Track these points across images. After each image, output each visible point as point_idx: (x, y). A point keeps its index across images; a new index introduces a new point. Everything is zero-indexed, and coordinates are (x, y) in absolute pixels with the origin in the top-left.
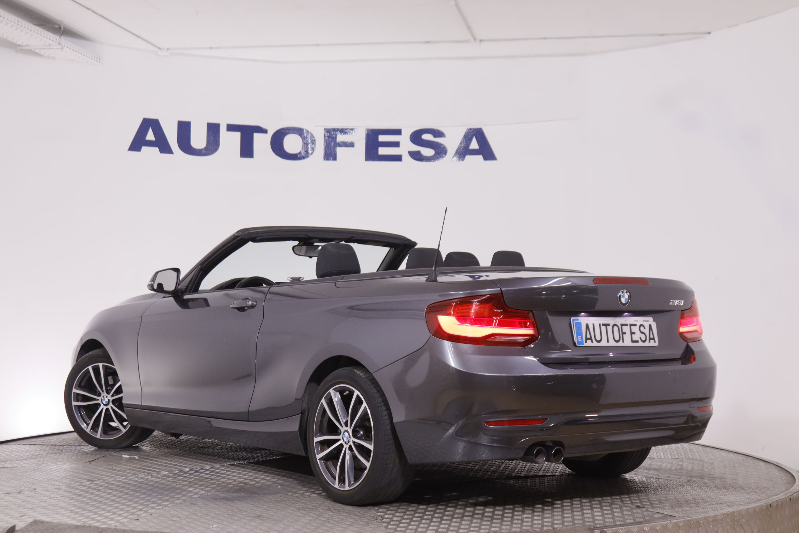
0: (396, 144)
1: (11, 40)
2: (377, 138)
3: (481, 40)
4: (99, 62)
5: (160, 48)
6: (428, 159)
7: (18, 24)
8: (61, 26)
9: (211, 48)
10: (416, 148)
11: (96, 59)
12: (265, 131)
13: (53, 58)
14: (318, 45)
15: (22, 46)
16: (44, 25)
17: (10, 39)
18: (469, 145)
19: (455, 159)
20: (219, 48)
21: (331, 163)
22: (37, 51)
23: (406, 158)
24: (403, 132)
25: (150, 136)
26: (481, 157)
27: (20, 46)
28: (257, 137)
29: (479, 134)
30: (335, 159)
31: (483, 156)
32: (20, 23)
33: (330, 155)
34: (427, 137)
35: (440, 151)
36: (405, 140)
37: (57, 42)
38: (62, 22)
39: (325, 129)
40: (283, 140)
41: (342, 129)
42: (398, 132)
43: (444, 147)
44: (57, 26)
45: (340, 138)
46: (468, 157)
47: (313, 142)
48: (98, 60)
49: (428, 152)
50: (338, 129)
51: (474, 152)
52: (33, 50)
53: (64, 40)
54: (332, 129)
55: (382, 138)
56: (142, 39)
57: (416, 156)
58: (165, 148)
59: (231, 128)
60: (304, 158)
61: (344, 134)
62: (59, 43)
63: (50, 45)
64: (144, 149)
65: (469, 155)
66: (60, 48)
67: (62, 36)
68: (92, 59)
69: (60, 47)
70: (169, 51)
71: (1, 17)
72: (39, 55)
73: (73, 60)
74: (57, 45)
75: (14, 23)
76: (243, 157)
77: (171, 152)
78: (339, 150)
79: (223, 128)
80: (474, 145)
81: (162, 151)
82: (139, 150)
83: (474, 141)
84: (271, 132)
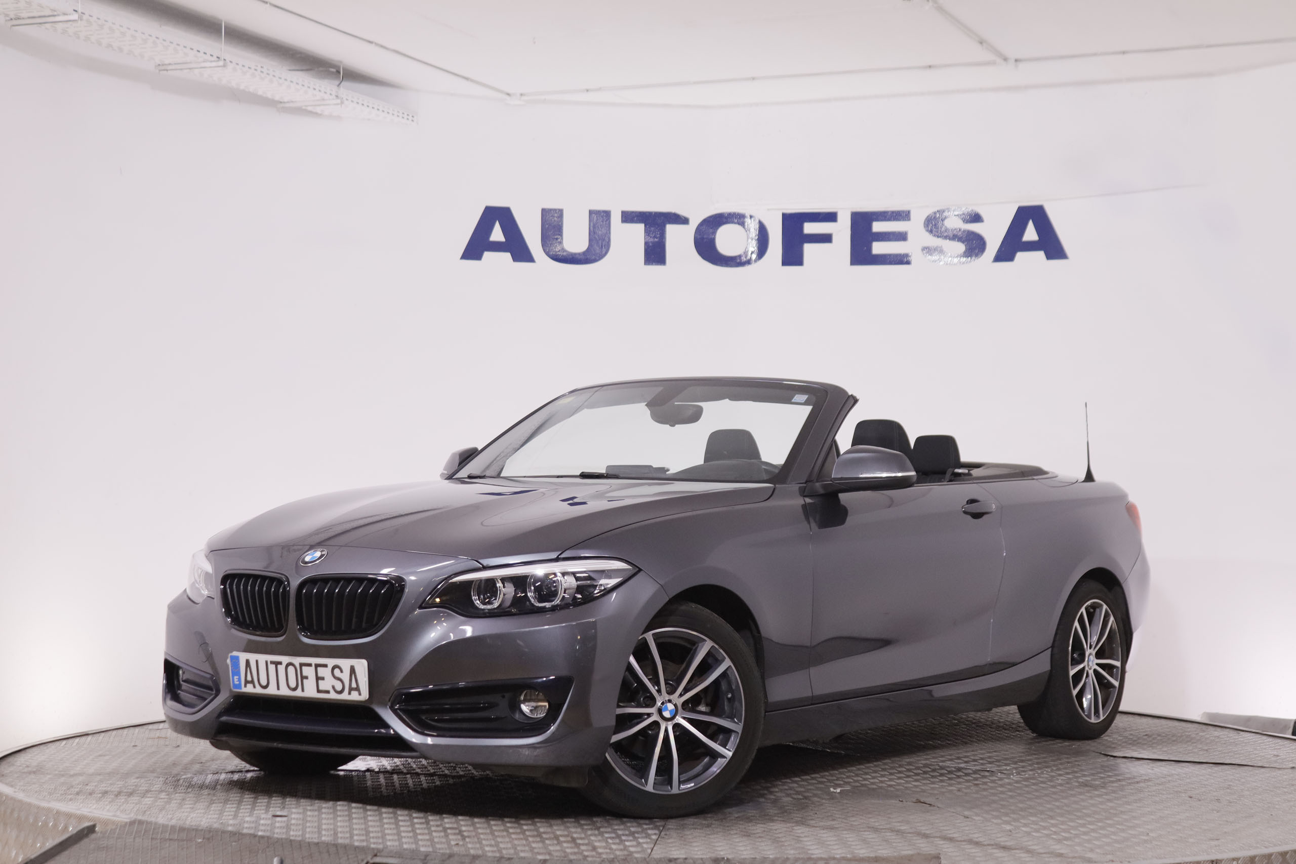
0: (901, 237)
1: (264, 95)
2: (871, 227)
3: (1015, 61)
4: (412, 121)
5: (508, 94)
7: (262, 72)
8: (339, 67)
9: (587, 91)
10: (933, 241)
11: (405, 116)
12: (684, 221)
15: (284, 102)
16: (310, 70)
17: (260, 93)
20: (600, 89)
21: (793, 269)
22: (310, 108)
23: (918, 258)
25: (497, 235)
26: (1041, 254)
27: (281, 102)
28: (671, 230)
30: (800, 263)
31: (1045, 253)
32: (265, 70)
33: (793, 256)
34: (951, 223)
35: (974, 245)
36: (916, 228)
37: (334, 93)
38: (341, 62)
39: (784, 215)
40: (714, 233)
43: (982, 239)
44: (334, 70)
45: (810, 228)
46: (1020, 256)
48: (410, 118)
49: (953, 248)
51: (1031, 247)
52: (304, 108)
53: (348, 90)
55: (878, 227)
58: (521, 254)
59: (629, 217)
60: (748, 262)
62: (337, 96)
63: (324, 100)
64: (487, 255)
66: (338, 104)
67: (343, 83)
68: (398, 116)
69: (339, 101)
70: (524, 98)
71: (231, 62)
72: (316, 114)
73: (369, 120)
74: (333, 99)
75: (256, 70)
76: (649, 264)
77: (529, 258)
78: (809, 249)
79: (616, 218)
80: (1031, 234)
81: (516, 258)
82: (478, 257)
83: (1031, 227)
84: (694, 223)
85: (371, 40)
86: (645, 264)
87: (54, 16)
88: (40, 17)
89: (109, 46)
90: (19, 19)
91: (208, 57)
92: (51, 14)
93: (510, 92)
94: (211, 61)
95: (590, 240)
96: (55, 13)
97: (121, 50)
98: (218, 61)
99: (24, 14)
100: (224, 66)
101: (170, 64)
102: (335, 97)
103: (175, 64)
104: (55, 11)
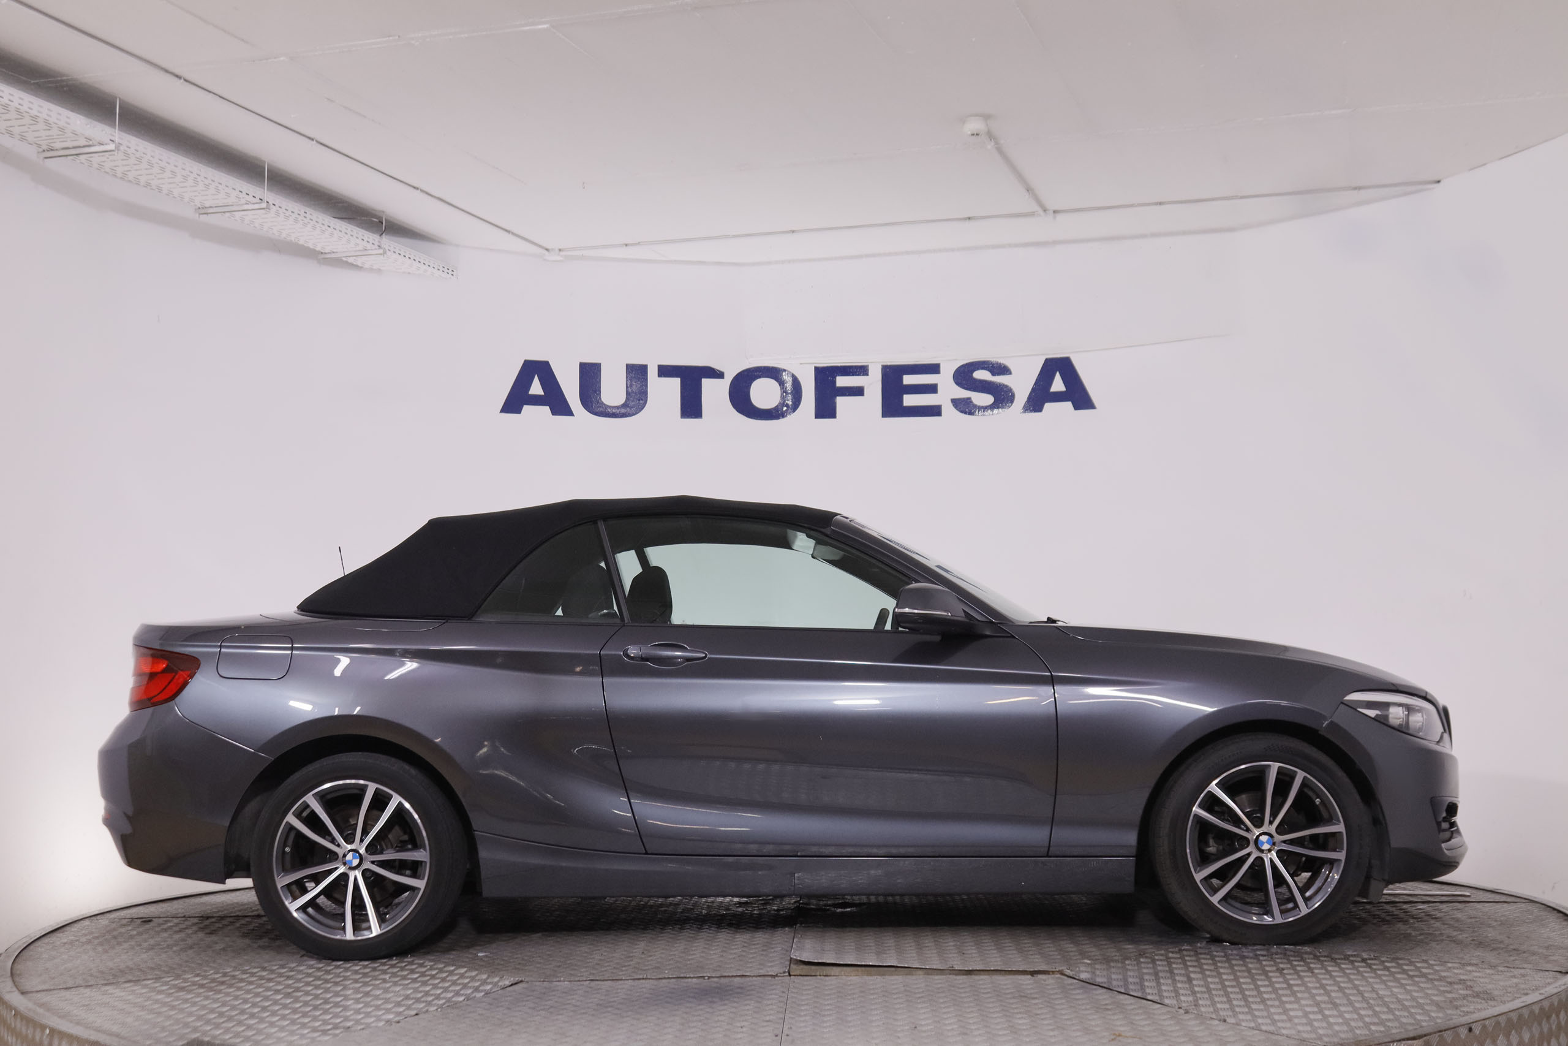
0: (932, 389)
1: (306, 245)
2: (901, 380)
3: (1055, 212)
4: (452, 275)
5: (547, 250)
6: (986, 408)
7: (305, 217)
8: (382, 218)
9: (626, 245)
10: (963, 393)
11: (445, 270)
12: (719, 375)
13: (379, 271)
14: (793, 232)
15: (325, 253)
16: (353, 218)
17: (301, 242)
20: (639, 243)
21: (826, 422)
22: (351, 260)
23: (948, 409)
25: (536, 388)
26: (1068, 405)
27: (322, 253)
28: (706, 383)
30: (832, 414)
31: (1073, 403)
32: (308, 215)
33: (825, 409)
34: (981, 375)
35: (1002, 397)
36: (945, 381)
37: (377, 243)
38: (383, 212)
39: (816, 369)
42: (934, 369)
43: (1010, 390)
44: (375, 220)
45: (842, 381)
46: (1048, 406)
48: (450, 272)
49: (983, 399)
51: (1058, 397)
52: (344, 259)
53: (387, 241)
55: (908, 380)
56: (513, 234)
57: (964, 407)
58: (560, 406)
59: (665, 371)
60: (783, 415)
62: (379, 246)
63: (364, 249)
64: (526, 408)
66: (380, 254)
67: (384, 234)
68: (439, 269)
69: (381, 251)
70: (562, 253)
71: (274, 205)
72: (357, 266)
73: (409, 273)
74: (376, 249)
75: (299, 214)
76: (685, 418)
77: (570, 413)
78: (841, 402)
79: (653, 372)
80: (1058, 385)
81: (555, 412)
82: (518, 411)
83: (1058, 378)
84: (729, 377)
85: (415, 185)
86: (681, 417)
87: (89, 146)
88: (74, 148)
89: (148, 185)
90: (52, 150)
91: (250, 198)
92: (87, 144)
93: (548, 247)
94: (254, 204)
95: (628, 393)
96: (91, 143)
97: (160, 189)
98: (260, 203)
99: (58, 145)
100: (268, 208)
101: (211, 207)
102: (377, 247)
103: (216, 207)
104: (91, 140)
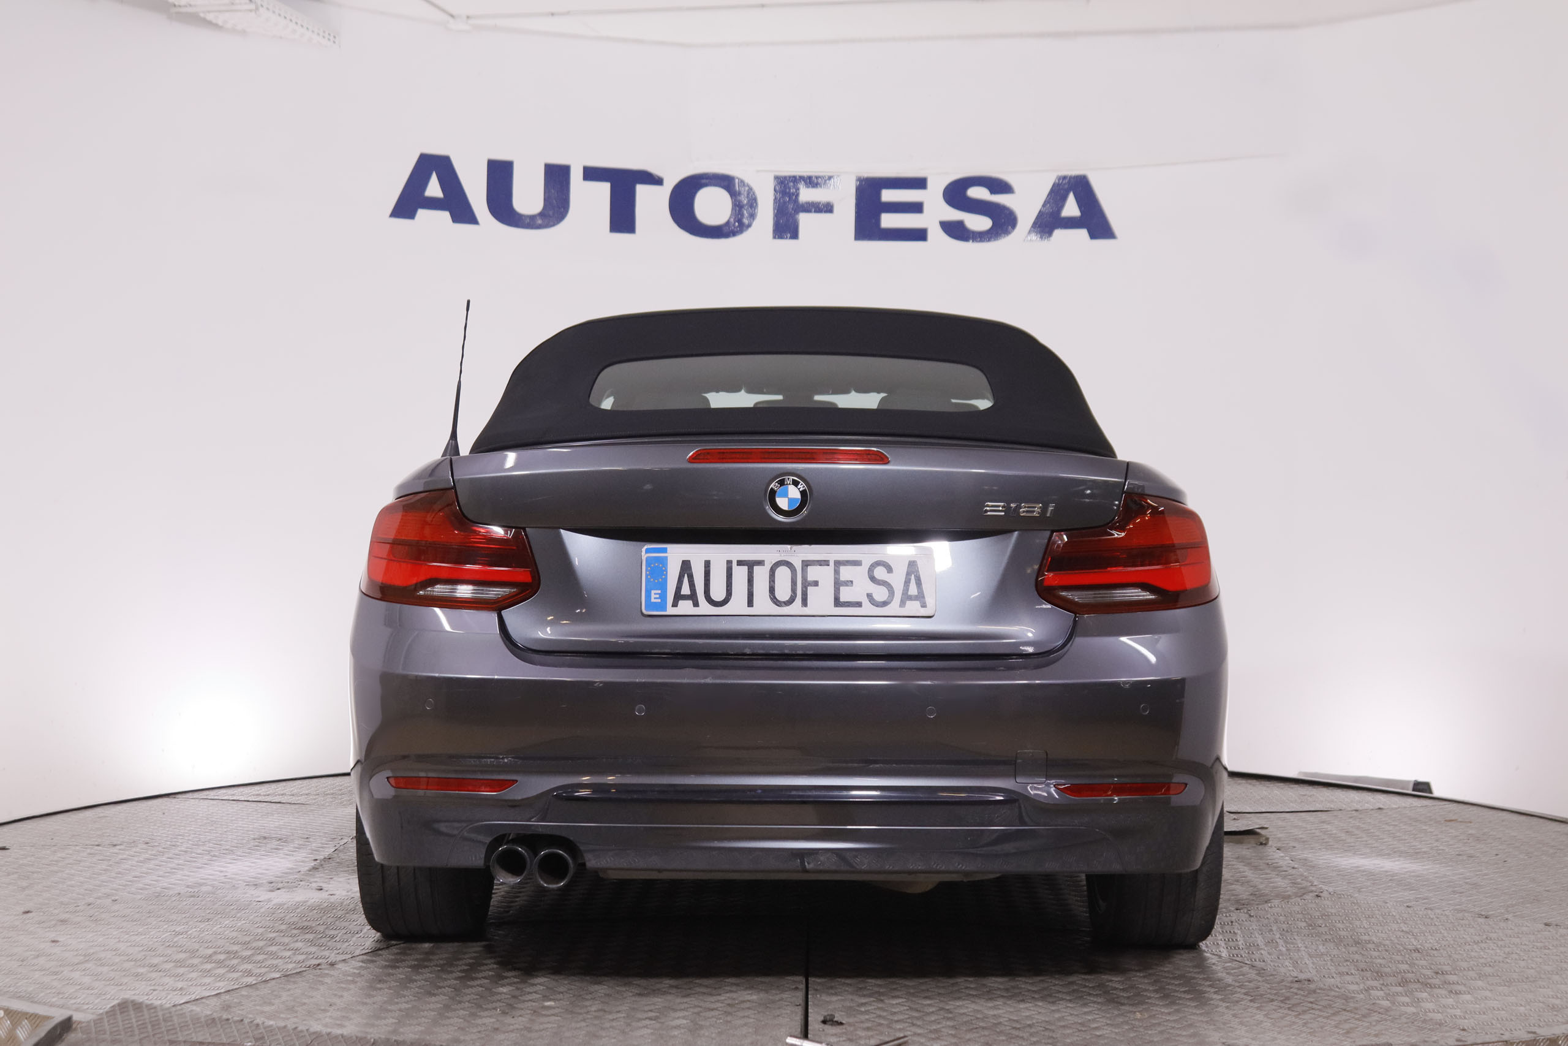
0: (916, 208)
2: (879, 196)
4: (334, 42)
5: (452, 16)
6: (979, 236)
9: (553, 14)
10: (954, 215)
11: (326, 35)
12: (658, 181)
13: (243, 33)
15: (180, 6)
18: (1062, 207)
19: (1034, 237)
20: (568, 13)
21: (787, 243)
22: (210, 17)
23: (936, 234)
24: (929, 183)
25: (434, 189)
26: (1083, 233)
27: (175, 6)
28: (643, 192)
29: (1081, 187)
30: (795, 235)
31: (1088, 231)
33: (786, 228)
34: (977, 193)
35: (1003, 221)
36: (933, 199)
39: (776, 178)
41: (810, 178)
42: (919, 183)
43: (1012, 213)
45: (806, 195)
46: (1058, 233)
47: (753, 202)
48: (332, 38)
49: (979, 223)
50: (802, 178)
51: (1071, 223)
52: (202, 15)
54: (790, 177)
55: (888, 195)
57: (955, 230)
58: (462, 213)
59: (592, 174)
60: (734, 233)
61: (813, 187)
63: (233, 4)
64: (421, 213)
65: (1061, 229)
68: (318, 34)
69: (252, 7)
70: (469, 21)
72: (215, 25)
73: (281, 37)
76: (615, 232)
77: (471, 219)
78: (804, 219)
79: (576, 175)
80: (1071, 208)
81: (456, 219)
82: (411, 216)
83: (1071, 200)
84: (670, 183)
86: (611, 231)
93: (455, 13)
95: (545, 200)
